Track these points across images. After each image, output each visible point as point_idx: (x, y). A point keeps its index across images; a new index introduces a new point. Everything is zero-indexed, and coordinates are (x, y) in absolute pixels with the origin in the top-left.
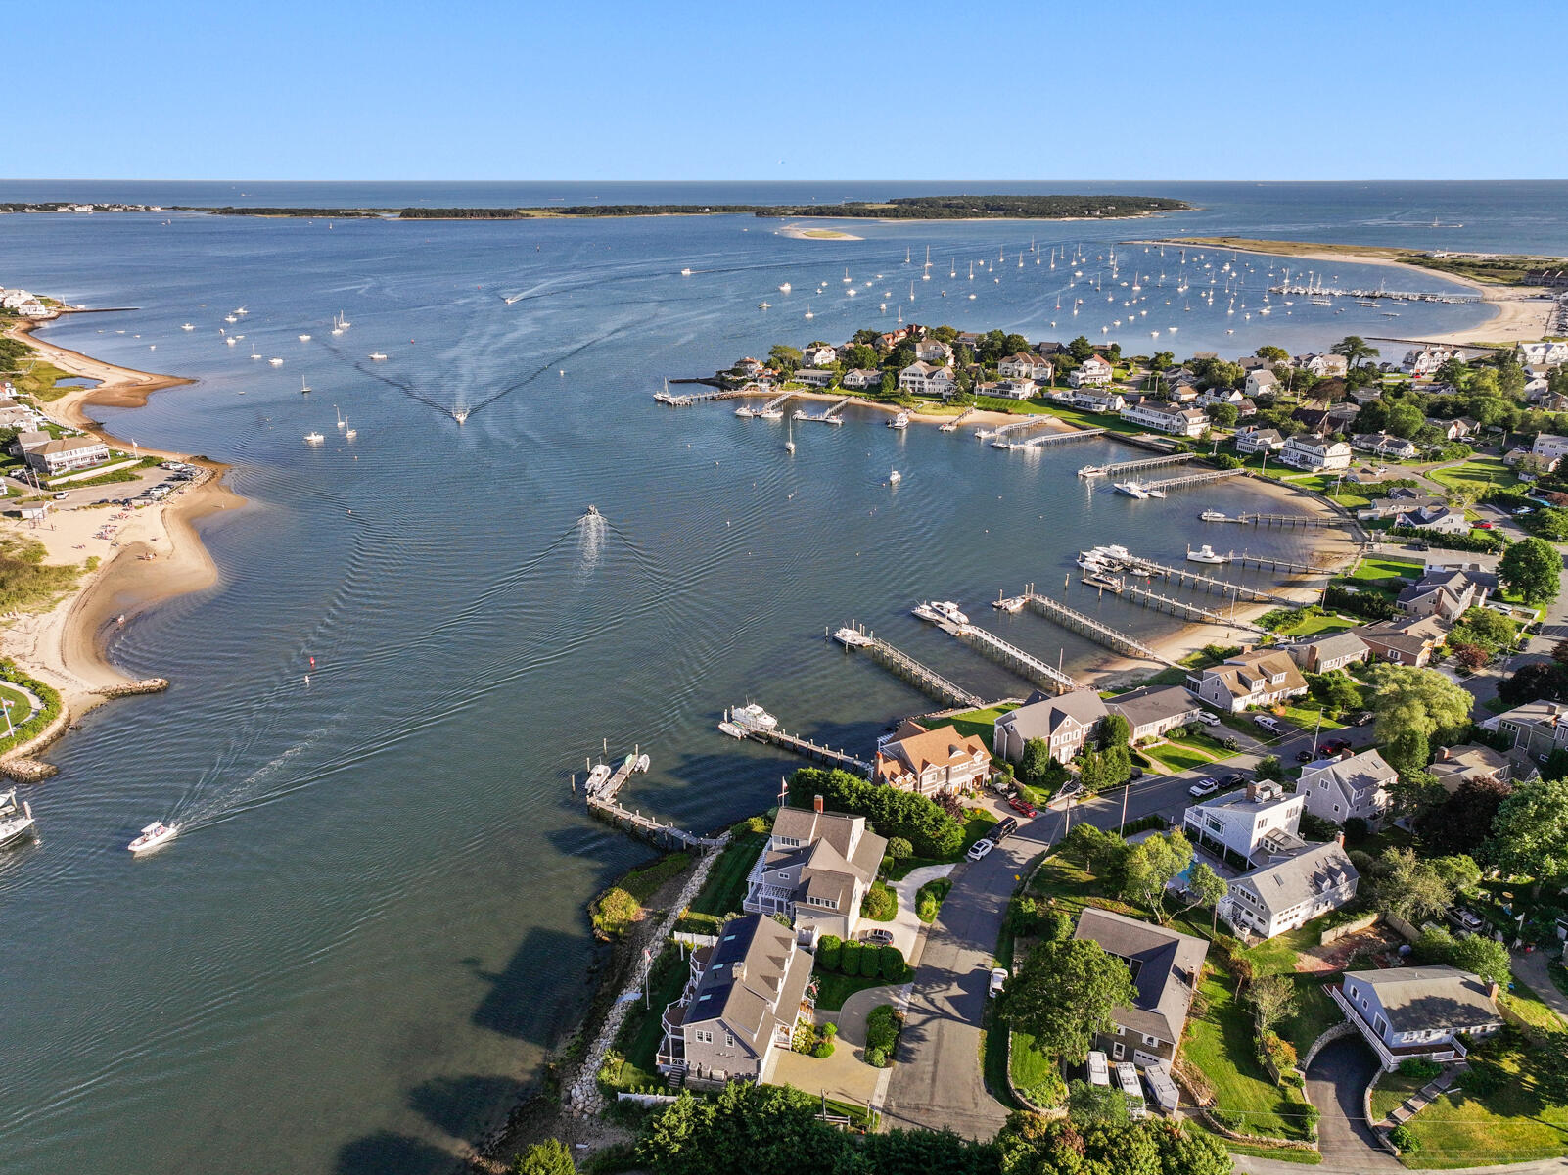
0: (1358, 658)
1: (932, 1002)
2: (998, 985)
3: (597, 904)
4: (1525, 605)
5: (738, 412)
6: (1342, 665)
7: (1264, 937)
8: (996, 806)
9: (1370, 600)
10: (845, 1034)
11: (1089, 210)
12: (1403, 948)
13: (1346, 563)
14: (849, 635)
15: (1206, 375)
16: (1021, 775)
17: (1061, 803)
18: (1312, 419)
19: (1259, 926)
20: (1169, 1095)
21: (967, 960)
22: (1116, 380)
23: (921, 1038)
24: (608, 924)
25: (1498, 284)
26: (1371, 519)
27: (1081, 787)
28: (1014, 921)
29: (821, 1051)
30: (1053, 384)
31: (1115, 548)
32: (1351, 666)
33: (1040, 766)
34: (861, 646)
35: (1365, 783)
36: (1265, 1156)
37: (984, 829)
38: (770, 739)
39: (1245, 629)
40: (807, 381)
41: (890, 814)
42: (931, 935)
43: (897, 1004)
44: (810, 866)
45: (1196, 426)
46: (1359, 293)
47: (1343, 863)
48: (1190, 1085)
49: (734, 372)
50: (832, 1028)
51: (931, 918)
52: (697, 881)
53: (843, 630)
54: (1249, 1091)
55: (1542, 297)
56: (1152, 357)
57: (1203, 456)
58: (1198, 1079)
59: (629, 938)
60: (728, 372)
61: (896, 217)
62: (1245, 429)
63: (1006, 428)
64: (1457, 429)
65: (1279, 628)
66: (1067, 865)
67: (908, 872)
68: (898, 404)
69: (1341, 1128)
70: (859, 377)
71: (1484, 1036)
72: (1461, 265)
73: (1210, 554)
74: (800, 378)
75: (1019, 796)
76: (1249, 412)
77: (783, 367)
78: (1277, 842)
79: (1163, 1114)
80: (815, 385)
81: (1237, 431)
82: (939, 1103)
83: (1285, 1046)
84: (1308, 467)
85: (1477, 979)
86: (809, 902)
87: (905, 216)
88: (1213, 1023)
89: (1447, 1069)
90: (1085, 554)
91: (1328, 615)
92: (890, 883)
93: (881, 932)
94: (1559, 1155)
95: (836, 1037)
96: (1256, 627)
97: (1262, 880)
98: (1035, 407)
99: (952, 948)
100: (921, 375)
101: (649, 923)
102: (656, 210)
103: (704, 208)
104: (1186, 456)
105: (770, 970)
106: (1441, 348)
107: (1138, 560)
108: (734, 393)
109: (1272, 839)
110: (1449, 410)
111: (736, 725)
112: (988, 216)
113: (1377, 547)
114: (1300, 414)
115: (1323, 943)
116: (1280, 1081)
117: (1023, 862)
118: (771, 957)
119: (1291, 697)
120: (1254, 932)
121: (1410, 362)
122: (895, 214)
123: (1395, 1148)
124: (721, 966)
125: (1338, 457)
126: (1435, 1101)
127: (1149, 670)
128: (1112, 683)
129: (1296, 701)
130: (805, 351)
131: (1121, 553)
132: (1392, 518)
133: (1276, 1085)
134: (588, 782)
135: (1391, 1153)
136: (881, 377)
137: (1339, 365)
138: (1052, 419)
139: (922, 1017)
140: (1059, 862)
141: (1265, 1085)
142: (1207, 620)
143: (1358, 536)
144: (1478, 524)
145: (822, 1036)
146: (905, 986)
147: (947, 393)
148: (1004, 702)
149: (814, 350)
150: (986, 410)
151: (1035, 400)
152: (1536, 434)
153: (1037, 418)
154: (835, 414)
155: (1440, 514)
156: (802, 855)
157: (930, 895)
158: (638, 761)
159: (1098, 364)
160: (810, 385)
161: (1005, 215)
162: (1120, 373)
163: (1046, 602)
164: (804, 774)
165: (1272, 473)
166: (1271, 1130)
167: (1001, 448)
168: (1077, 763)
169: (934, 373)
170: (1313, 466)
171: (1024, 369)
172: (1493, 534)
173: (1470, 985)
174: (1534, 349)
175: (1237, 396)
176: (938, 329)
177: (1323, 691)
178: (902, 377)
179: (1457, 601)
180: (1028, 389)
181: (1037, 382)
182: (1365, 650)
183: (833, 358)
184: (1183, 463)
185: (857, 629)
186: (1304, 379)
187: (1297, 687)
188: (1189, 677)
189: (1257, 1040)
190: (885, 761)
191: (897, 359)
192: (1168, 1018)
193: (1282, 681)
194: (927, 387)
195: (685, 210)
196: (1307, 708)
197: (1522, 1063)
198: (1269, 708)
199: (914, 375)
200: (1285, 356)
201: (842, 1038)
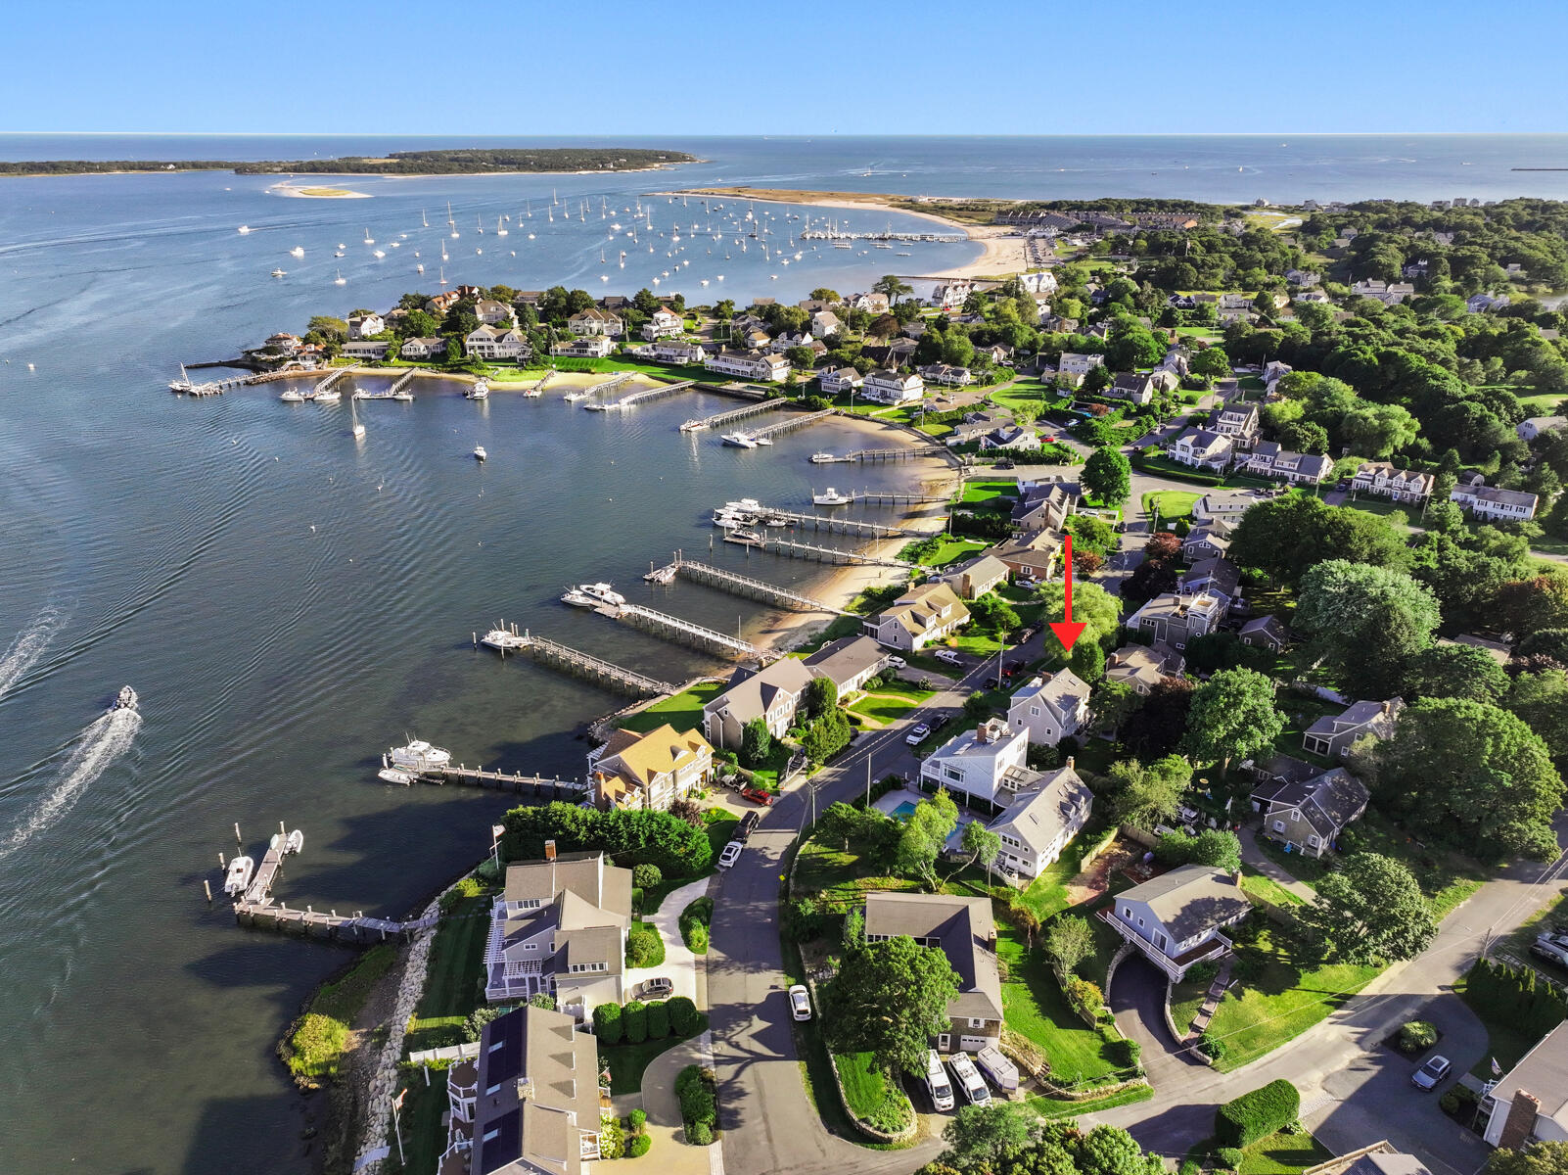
0: (1001, 579)
1: (737, 1046)
2: (803, 1006)
3: (289, 1043)
4: (1106, 507)
5: (284, 396)
6: (991, 587)
7: (1031, 878)
8: (730, 801)
9: (990, 522)
10: (655, 1117)
11: (602, 163)
12: (1147, 855)
13: (953, 489)
14: (500, 638)
15: (774, 320)
16: (745, 762)
17: (793, 783)
18: (879, 354)
19: (1025, 869)
20: (1009, 1075)
21: (758, 985)
22: (689, 331)
23: (741, 1094)
24: (312, 1066)
25: (975, 225)
26: (959, 444)
27: (806, 760)
28: (795, 928)
29: (636, 1149)
30: (628, 339)
31: (746, 501)
32: (998, 587)
33: (764, 748)
34: (517, 647)
35: (1070, 702)
36: (1106, 1107)
37: (725, 831)
38: (445, 777)
39: (892, 566)
40: (359, 355)
41: (629, 841)
42: (711, 967)
43: (700, 1061)
44: (564, 928)
45: (780, 372)
46: (871, 236)
47: (1078, 787)
48: (1020, 1057)
49: (267, 351)
50: (640, 1116)
51: (704, 947)
52: (415, 977)
53: (493, 633)
54: (1074, 1044)
55: (1013, 234)
56: (713, 305)
57: (793, 399)
58: (1026, 1047)
59: (347, 1076)
60: (259, 351)
61: (402, 172)
62: (826, 370)
63: (593, 389)
64: (998, 354)
65: (921, 559)
66: (824, 849)
67: (661, 901)
68: (470, 373)
69: (1157, 1052)
70: (419, 346)
71: (1239, 923)
72: (943, 208)
73: (835, 496)
74: (350, 351)
75: (750, 785)
76: (821, 353)
77: (327, 341)
78: (1016, 779)
79: (1005, 1096)
80: (370, 359)
81: (819, 372)
82: (786, 1165)
83: (1090, 986)
84: (889, 401)
85: (1222, 872)
86: (571, 972)
87: (411, 171)
88: (1019, 982)
89: (1222, 965)
90: (719, 511)
91: (958, 541)
92: (646, 919)
93: (658, 981)
94: (1324, 1017)
95: (647, 1126)
96: (900, 562)
97: (1021, 823)
98: (616, 364)
99: (738, 976)
100: (489, 340)
101: (368, 1047)
102: (105, 167)
103: (168, 164)
104: (778, 402)
105: (560, 1073)
106: (960, 282)
107: (772, 511)
108: (272, 374)
109: (1011, 777)
110: (986, 338)
111: (401, 769)
112: (501, 170)
113: (972, 470)
114: (867, 351)
115: (1082, 871)
116: (1097, 1024)
117: (777, 857)
118: (553, 1057)
119: (959, 627)
120: (1022, 875)
121: (939, 296)
122: (400, 169)
123: (1208, 1058)
124: (497, 1088)
125: (913, 390)
126: (1223, 999)
127: (821, 622)
128: (791, 642)
129: (963, 630)
130: (347, 321)
131: (751, 505)
132: (976, 443)
133: (1092, 1030)
134: (228, 883)
135: (1204, 1063)
136: (445, 344)
137: (882, 302)
138: (639, 376)
139: (734, 1067)
140: (815, 849)
141: (1083, 1032)
142: (854, 562)
143: (953, 461)
144: (1044, 439)
145: (631, 1129)
146: (702, 1036)
147: (522, 357)
148: (694, 682)
149: (358, 319)
150: (567, 371)
151: (614, 357)
152: (1060, 356)
153: (622, 375)
154: (402, 388)
155: (1017, 433)
156: (548, 917)
157: (696, 922)
158: (287, 842)
159: (668, 316)
160: (364, 359)
161: (519, 169)
162: (689, 323)
163: (698, 568)
164: (517, 815)
165: (860, 410)
166: (1105, 1078)
167: (595, 411)
168: (793, 736)
169: (502, 337)
170: (894, 400)
171: (595, 326)
172: (1057, 446)
173: (1219, 879)
174: (1030, 279)
175: (808, 339)
176: (493, 289)
177: (983, 618)
178: (468, 343)
179: (1060, 512)
180: (606, 346)
181: (614, 338)
182: (1006, 570)
183: (381, 328)
184: (776, 408)
185: (508, 629)
186: (860, 317)
187: (962, 616)
188: (865, 624)
189: (1065, 989)
190: (607, 780)
191: (457, 322)
192: (988, 994)
193: (949, 612)
194: (498, 351)
195: (142, 167)
196: (974, 635)
197: (1272, 938)
198: (943, 641)
199: (481, 340)
200: (836, 298)
201: (655, 1123)
